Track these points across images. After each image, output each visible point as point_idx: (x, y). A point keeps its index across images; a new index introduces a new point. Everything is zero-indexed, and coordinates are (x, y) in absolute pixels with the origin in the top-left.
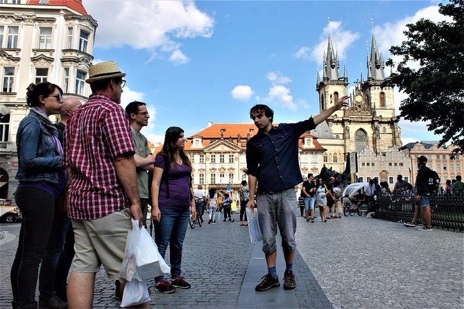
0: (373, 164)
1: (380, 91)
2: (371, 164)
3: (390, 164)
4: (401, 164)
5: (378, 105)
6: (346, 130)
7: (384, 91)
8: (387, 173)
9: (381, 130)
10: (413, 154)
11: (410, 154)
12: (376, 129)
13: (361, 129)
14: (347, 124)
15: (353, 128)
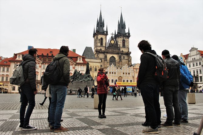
0: (115, 73)
1: (123, 39)
2: (114, 73)
3: (124, 73)
4: (129, 74)
5: (121, 45)
6: (106, 57)
7: (125, 39)
8: (122, 78)
9: (122, 57)
10: (135, 69)
11: (134, 69)
12: (120, 57)
13: (113, 57)
14: (106, 54)
15: (109, 56)
